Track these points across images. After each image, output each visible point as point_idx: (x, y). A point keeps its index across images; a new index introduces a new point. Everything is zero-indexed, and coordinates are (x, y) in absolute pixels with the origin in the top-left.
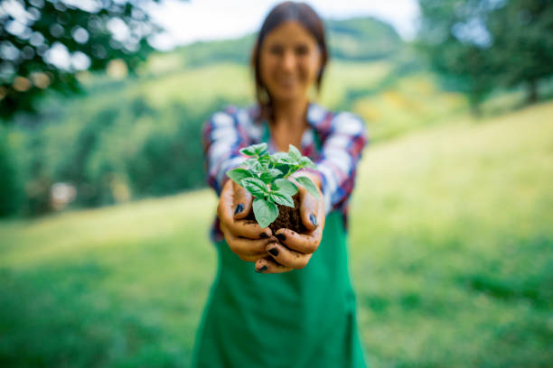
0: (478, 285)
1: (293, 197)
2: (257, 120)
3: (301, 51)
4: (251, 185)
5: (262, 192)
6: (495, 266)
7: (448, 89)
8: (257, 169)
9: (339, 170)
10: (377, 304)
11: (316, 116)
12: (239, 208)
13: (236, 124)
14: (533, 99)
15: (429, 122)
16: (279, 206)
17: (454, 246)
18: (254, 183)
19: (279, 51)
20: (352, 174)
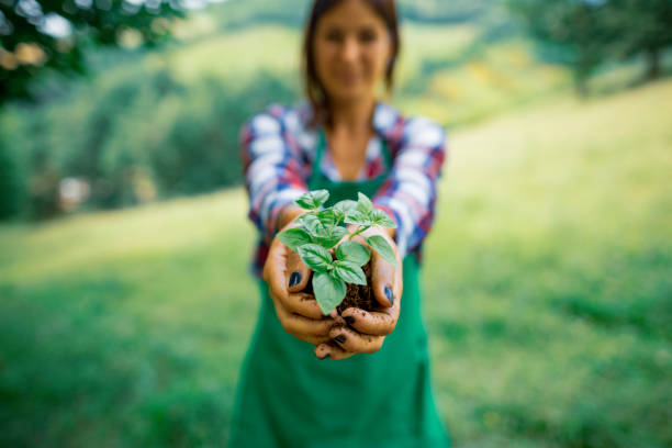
0: (576, 309)
1: (364, 269)
2: (309, 126)
3: (366, 37)
4: (310, 255)
5: (324, 264)
6: (596, 286)
7: (547, 59)
8: (317, 231)
9: (417, 203)
10: (453, 332)
11: (384, 119)
12: (294, 277)
13: (283, 132)
14: (654, 74)
15: (521, 102)
16: (347, 284)
17: (549, 262)
18: (313, 252)
19: (337, 37)
20: (432, 203)
